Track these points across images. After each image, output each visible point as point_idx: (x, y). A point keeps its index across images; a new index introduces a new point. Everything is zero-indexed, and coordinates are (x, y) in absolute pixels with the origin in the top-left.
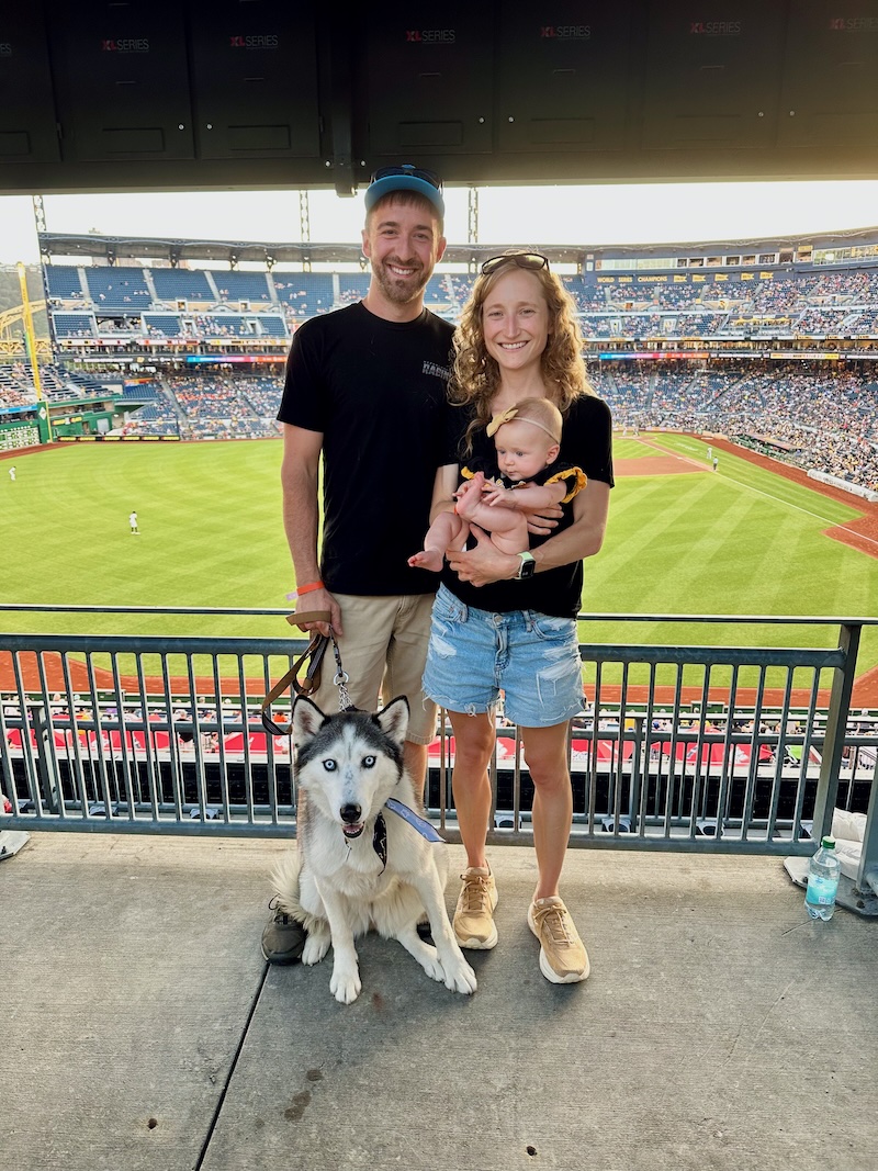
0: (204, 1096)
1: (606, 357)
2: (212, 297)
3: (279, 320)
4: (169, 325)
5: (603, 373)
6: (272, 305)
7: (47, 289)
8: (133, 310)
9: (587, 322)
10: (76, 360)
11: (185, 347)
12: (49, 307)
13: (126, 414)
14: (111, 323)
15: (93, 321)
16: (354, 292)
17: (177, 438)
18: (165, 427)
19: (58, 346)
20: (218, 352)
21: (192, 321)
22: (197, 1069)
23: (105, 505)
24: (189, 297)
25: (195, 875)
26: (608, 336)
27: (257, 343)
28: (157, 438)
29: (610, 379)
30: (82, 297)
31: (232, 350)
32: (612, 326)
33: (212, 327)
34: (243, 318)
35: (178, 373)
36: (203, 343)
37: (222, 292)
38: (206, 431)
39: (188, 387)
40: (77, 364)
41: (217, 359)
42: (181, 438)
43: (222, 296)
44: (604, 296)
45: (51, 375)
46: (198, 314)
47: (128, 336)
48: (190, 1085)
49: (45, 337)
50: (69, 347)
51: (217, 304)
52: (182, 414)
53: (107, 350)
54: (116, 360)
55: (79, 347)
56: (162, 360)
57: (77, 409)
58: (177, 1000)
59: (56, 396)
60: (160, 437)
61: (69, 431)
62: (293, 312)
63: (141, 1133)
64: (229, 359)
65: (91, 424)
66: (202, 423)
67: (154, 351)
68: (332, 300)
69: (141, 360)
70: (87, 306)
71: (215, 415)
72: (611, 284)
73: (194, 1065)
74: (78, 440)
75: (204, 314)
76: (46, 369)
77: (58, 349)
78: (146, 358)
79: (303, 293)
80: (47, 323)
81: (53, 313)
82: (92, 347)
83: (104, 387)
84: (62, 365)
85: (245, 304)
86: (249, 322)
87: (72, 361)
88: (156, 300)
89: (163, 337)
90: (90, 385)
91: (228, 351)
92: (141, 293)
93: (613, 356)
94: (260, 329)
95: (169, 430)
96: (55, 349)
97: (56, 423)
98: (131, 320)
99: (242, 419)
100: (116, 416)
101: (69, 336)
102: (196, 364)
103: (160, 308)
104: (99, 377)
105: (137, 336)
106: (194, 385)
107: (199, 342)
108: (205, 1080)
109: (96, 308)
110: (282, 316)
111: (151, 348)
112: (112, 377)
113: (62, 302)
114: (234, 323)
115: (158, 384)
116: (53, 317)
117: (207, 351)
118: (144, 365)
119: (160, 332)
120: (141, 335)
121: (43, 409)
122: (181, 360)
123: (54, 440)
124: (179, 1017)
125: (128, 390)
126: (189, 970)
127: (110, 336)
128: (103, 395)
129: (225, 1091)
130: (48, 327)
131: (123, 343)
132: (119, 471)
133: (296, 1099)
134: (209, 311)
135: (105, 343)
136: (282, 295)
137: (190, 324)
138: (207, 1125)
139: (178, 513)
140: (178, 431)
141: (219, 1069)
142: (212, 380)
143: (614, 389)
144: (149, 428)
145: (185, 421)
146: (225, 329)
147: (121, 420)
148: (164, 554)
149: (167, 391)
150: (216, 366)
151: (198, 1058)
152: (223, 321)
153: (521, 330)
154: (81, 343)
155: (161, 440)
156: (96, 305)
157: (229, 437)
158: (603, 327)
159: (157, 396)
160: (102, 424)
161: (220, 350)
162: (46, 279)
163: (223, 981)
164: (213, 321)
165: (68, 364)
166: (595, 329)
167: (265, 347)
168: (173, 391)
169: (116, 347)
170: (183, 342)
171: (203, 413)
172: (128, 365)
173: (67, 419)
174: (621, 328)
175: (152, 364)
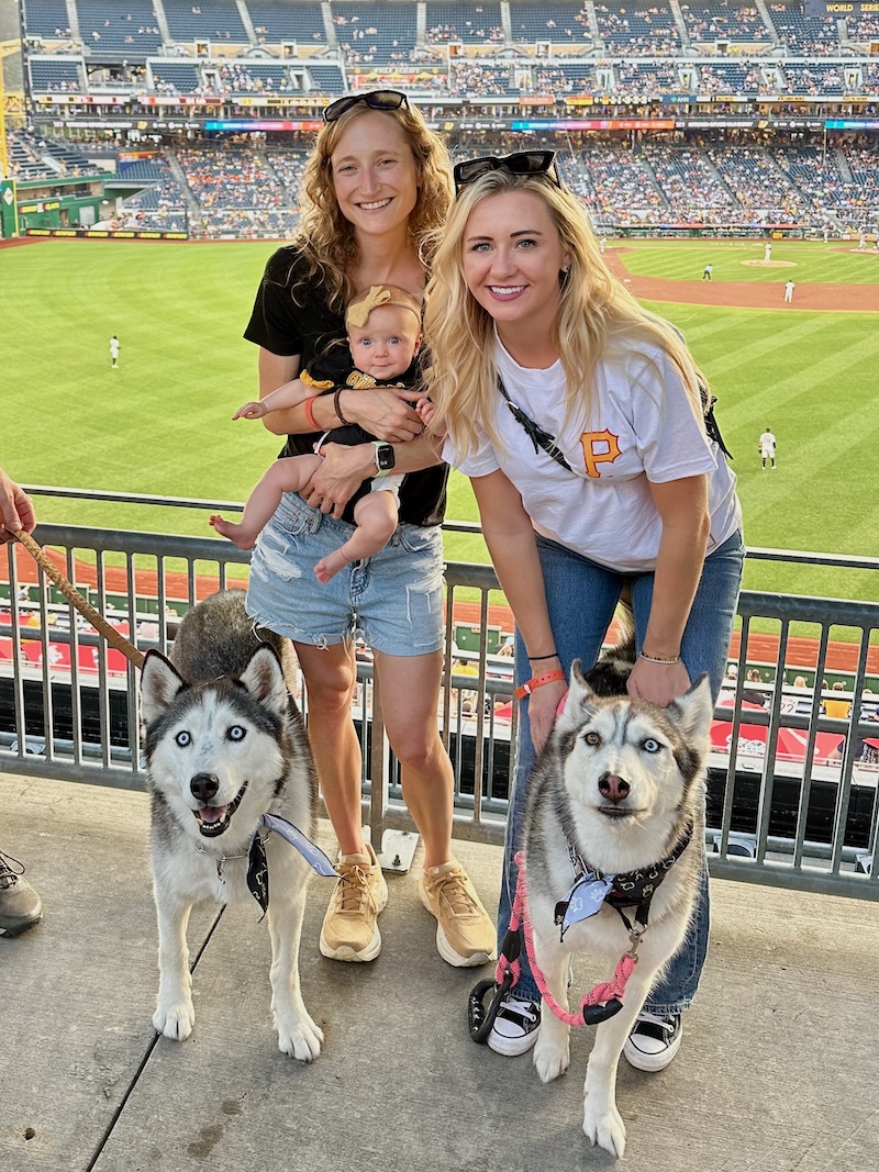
0: (94, 1112)
1: (835, 125)
2: (244, 38)
3: (336, 69)
4: (183, 77)
5: (830, 149)
6: (327, 48)
7: (24, 24)
8: (136, 56)
9: (806, 72)
10: (57, 124)
11: (204, 108)
12: (25, 49)
13: (119, 200)
14: (106, 72)
15: (82, 70)
16: (447, 29)
17: (185, 236)
18: (170, 220)
19: (34, 103)
20: (248, 115)
21: (216, 72)
22: (90, 1078)
23: (83, 327)
24: (214, 38)
25: (120, 840)
26: (840, 93)
27: (303, 103)
28: (158, 236)
29: (840, 159)
30: (69, 36)
31: (268, 112)
32: (847, 78)
33: (243, 81)
34: (285, 67)
35: (191, 144)
36: (229, 102)
37: (259, 30)
38: (226, 227)
39: (203, 165)
40: (58, 130)
41: (246, 126)
42: (190, 236)
43: (258, 35)
44: (836, 31)
45: (22, 144)
46: (224, 61)
47: (128, 91)
48: (80, 1095)
49: (17, 90)
50: (48, 106)
51: (252, 46)
52: (193, 203)
53: (99, 111)
54: (109, 125)
55: (62, 106)
56: (172, 125)
57: (53, 191)
58: (77, 992)
59: (27, 172)
60: (162, 234)
61: (42, 222)
62: (357, 59)
63: (15, 1142)
64: (263, 126)
65: (71, 213)
66: (219, 216)
67: (161, 113)
68: (415, 39)
69: (143, 125)
70: (75, 48)
71: (238, 205)
72: (848, 13)
73: (87, 1073)
74: (52, 235)
75: (232, 62)
76: (16, 135)
77: (34, 108)
78: (150, 122)
79: (372, 31)
80: (21, 71)
81: (31, 58)
82: (78, 106)
83: (91, 162)
84: (37, 130)
85: (290, 47)
86: (293, 73)
87: (51, 125)
88: (168, 42)
89: (174, 93)
90: (73, 159)
91: (262, 114)
92: (149, 31)
93: (847, 125)
94: (308, 84)
95: (174, 225)
96: (29, 108)
97: (25, 210)
98: (132, 68)
99: (274, 211)
100: (105, 202)
101: (50, 90)
102: (217, 132)
103: (174, 52)
104: (86, 148)
105: (138, 92)
106: (213, 161)
107: (223, 101)
108: (98, 1093)
109: (87, 52)
110: (340, 64)
111: (157, 108)
112: (104, 148)
113: (43, 42)
114: (272, 75)
115: (164, 159)
116: (29, 64)
117: (233, 115)
118: (147, 132)
119: (171, 86)
120: (144, 90)
121: (8, 191)
122: (197, 126)
123: (22, 233)
124: (77, 1013)
125: (123, 167)
126: (97, 958)
127: (105, 92)
128: (90, 173)
129: (120, 1109)
130: (21, 76)
131: (121, 101)
132: (105, 280)
133: (204, 1133)
134: (239, 57)
135: (96, 100)
136: (343, 35)
137: (213, 75)
138: (94, 1146)
139: (178, 341)
140: (186, 226)
141: (116, 1082)
142: (237, 155)
143: (846, 176)
144: (149, 222)
145: (197, 212)
146: (260, 83)
147: (111, 209)
148: (155, 398)
149: (175, 170)
150: (244, 136)
151: (92, 1066)
152: (257, 72)
153: (382, 185)
154: (64, 99)
155: (163, 238)
156: (88, 48)
157: (255, 236)
158: (831, 80)
159: (161, 177)
160: (86, 214)
161: (252, 112)
162: (24, 11)
163: (135, 976)
164: (244, 72)
165: (45, 128)
166: (817, 83)
167: (314, 109)
168: (184, 170)
169: (110, 107)
170: (202, 102)
171: (221, 202)
172: (125, 132)
173: (40, 205)
174: (861, 81)
175: (157, 131)
